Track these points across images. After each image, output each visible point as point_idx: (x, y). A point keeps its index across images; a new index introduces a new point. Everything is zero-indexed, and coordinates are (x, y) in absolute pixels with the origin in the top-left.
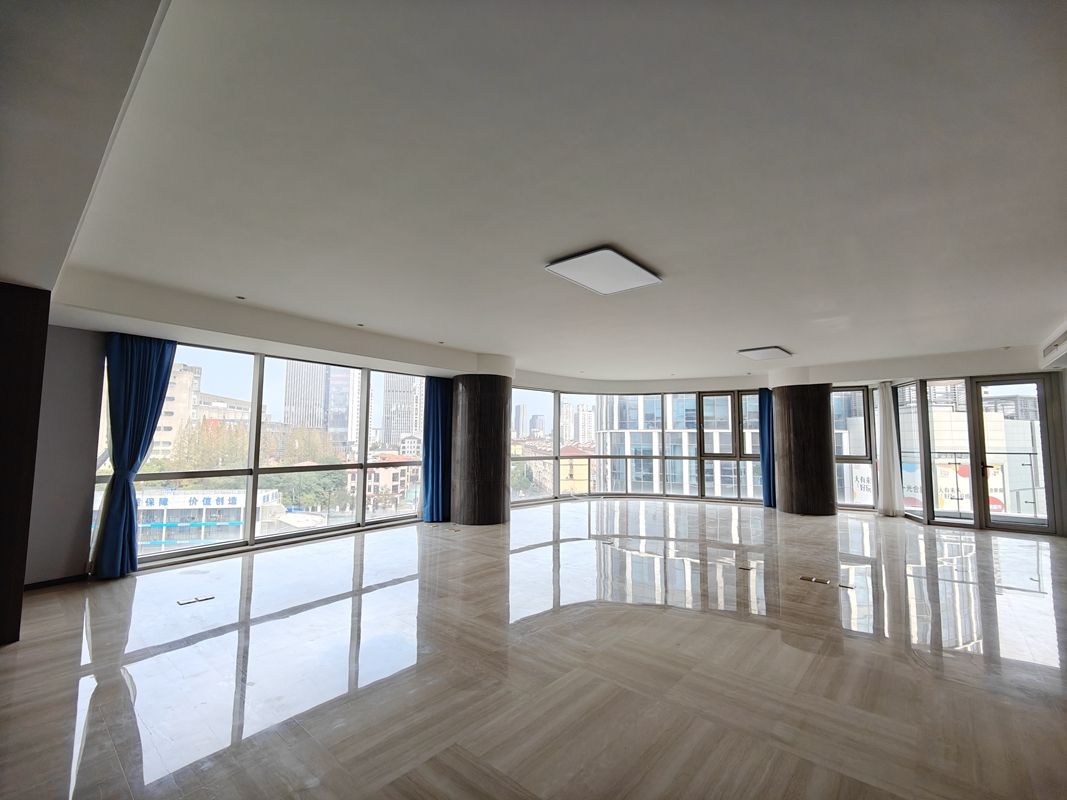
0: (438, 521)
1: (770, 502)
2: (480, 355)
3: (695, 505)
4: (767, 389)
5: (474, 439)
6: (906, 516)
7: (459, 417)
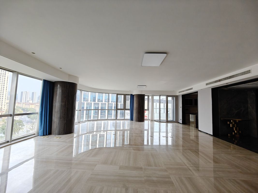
0: (46, 135)
1: (132, 119)
2: (69, 75)
3: (114, 121)
4: (132, 94)
5: (65, 104)
6: (155, 121)
7: (58, 97)
